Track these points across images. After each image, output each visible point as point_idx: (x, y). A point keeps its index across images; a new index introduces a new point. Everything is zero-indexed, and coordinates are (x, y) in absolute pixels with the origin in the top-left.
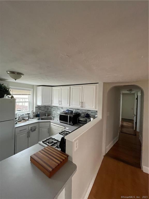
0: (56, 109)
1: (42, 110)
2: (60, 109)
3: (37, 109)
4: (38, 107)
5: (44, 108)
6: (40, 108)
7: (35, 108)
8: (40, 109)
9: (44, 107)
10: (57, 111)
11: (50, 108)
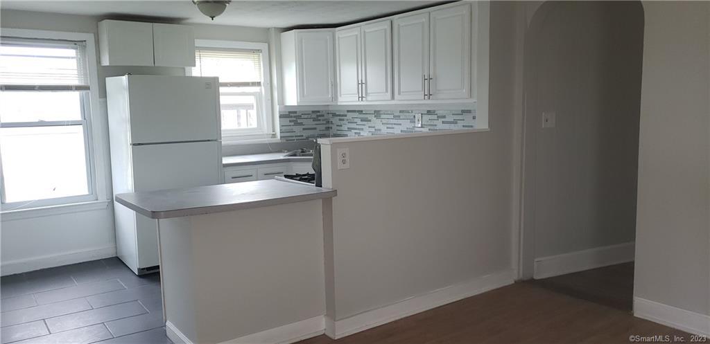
0: (356, 120)
1: (304, 129)
2: (370, 121)
3: (286, 121)
4: (291, 116)
5: (314, 120)
6: (299, 121)
7: (280, 117)
8: (296, 124)
9: (314, 116)
10: (362, 129)
11: (335, 120)
